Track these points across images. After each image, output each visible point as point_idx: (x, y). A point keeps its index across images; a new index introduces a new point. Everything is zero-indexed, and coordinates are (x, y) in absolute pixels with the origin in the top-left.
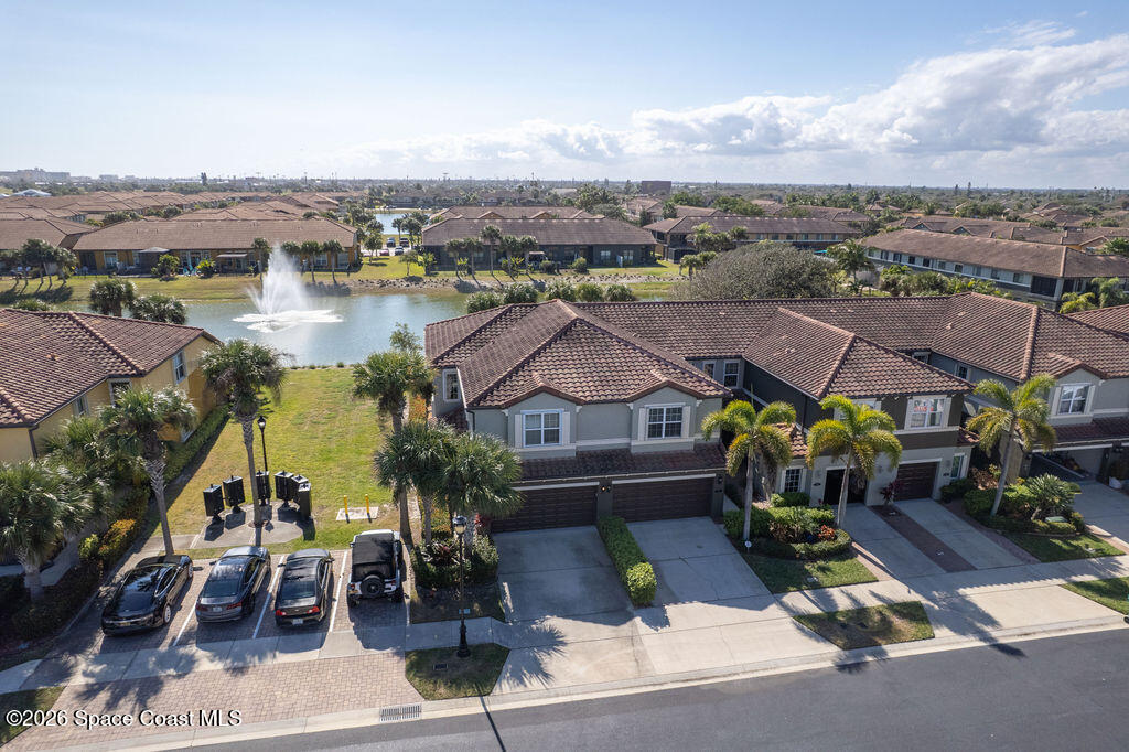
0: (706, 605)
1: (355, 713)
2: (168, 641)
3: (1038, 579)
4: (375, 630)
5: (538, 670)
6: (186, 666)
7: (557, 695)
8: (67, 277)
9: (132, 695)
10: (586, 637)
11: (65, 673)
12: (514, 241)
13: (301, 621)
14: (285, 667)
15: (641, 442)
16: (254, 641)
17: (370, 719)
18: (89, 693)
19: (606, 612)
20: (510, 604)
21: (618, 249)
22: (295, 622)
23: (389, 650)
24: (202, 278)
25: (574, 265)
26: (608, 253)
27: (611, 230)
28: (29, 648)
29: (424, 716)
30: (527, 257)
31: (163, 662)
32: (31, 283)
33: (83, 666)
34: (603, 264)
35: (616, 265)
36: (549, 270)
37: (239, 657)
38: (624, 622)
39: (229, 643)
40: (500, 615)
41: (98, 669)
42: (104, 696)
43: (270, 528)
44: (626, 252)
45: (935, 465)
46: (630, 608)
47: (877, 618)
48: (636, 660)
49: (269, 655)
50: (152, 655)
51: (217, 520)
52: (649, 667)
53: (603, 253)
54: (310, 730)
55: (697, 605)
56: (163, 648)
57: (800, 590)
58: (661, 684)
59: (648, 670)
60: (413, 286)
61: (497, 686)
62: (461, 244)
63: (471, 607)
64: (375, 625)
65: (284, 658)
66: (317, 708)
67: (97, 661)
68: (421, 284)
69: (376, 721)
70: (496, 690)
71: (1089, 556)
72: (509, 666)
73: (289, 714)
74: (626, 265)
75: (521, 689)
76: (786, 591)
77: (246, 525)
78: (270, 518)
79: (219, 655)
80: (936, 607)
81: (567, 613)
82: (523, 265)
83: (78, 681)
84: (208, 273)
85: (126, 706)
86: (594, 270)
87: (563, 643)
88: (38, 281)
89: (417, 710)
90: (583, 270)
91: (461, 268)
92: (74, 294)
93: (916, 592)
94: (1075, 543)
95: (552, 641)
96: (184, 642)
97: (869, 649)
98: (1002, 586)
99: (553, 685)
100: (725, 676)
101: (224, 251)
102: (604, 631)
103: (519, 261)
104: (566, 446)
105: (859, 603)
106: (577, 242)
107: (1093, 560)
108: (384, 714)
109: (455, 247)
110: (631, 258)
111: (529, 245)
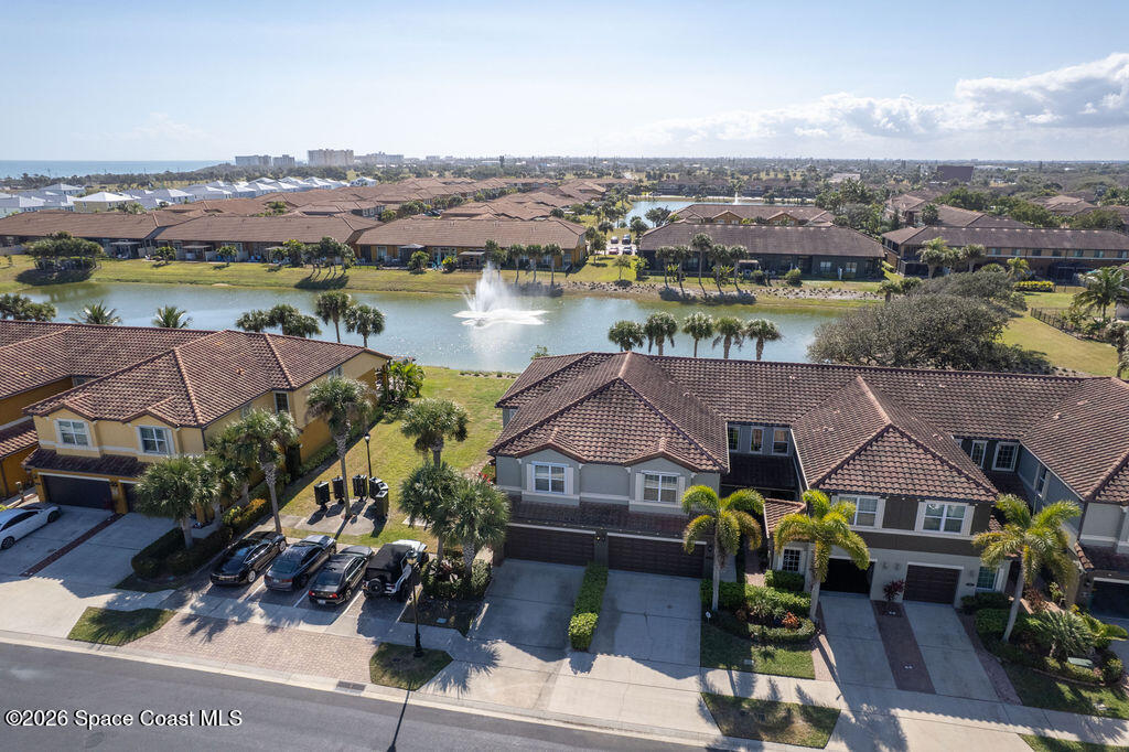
0: (634, 662)
1: (322, 679)
2: (245, 596)
3: (998, 721)
4: (373, 620)
5: (463, 683)
6: (245, 615)
7: (462, 706)
8: (347, 267)
9: (207, 629)
10: (516, 665)
11: (181, 603)
12: (723, 251)
13: (324, 602)
14: (301, 633)
15: (637, 502)
16: (293, 609)
17: (328, 685)
18: (187, 620)
19: (548, 648)
20: (479, 623)
21: (840, 261)
22: (320, 601)
23: (372, 639)
24: (445, 272)
25: (787, 276)
26: (829, 264)
27: (836, 240)
28: (173, 581)
29: (364, 694)
30: (737, 267)
31: (234, 611)
32: (323, 271)
33: (193, 601)
34: (821, 276)
35: (835, 278)
36: (760, 281)
37: (278, 620)
38: (554, 660)
39: (278, 607)
40: (464, 631)
41: (199, 605)
42: (193, 625)
43: (354, 521)
44: (849, 264)
45: (956, 573)
46: (568, 649)
47: (782, 714)
48: (540, 695)
49: (295, 623)
50: (231, 603)
51: (324, 508)
52: (545, 703)
53: (823, 264)
54: (290, 683)
55: (627, 660)
56: (240, 601)
57: (729, 669)
58: (545, 719)
59: (543, 705)
60: (620, 291)
61: (425, 686)
62: (671, 252)
63: (448, 619)
64: (374, 616)
65: (304, 627)
66: (302, 669)
67: (201, 600)
68: (628, 288)
69: (331, 688)
70: (422, 690)
71: (1093, 712)
72: (444, 673)
73: (283, 668)
74: (846, 278)
75: (440, 693)
76: (714, 667)
77: (340, 516)
78: (359, 513)
79: (268, 614)
80: (853, 720)
81: (515, 642)
82: (732, 274)
83: (186, 610)
84: (451, 268)
85: (202, 634)
86: (808, 282)
87: (495, 665)
88: (327, 271)
89: (362, 688)
90: (796, 282)
91: (671, 273)
92: (349, 283)
93: (846, 700)
94: (1086, 694)
95: (489, 660)
96: (252, 600)
97: (748, 742)
98: (949, 719)
99: (466, 696)
100: (601, 728)
101: (468, 249)
102: (535, 663)
103: (728, 270)
104: (570, 495)
105: (776, 697)
106: (796, 252)
107: (1095, 719)
108: (341, 684)
109: (666, 254)
110: (854, 270)
111: (738, 255)
